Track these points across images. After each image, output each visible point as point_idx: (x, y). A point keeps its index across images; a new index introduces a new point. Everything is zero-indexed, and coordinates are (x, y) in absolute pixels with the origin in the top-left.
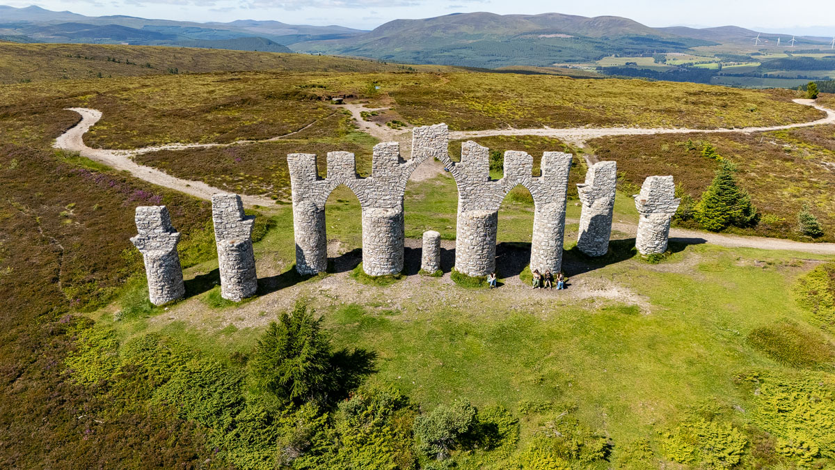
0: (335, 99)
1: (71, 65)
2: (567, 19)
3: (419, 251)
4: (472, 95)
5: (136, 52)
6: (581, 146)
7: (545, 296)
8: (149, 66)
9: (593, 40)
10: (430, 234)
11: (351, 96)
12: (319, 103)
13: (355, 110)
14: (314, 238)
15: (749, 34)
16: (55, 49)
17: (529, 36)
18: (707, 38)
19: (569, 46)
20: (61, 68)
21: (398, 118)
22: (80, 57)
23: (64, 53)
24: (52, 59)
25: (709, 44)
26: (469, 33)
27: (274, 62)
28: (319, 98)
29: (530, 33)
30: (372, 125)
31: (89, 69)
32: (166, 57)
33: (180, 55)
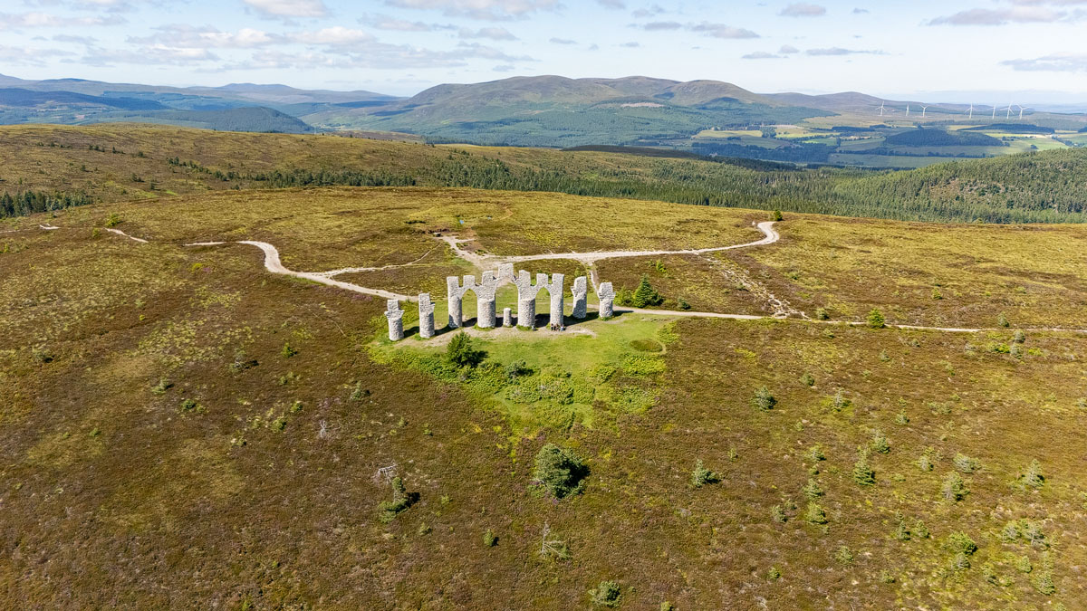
0: (436, 233)
1: (45, 156)
2: (655, 84)
3: (502, 319)
4: (528, 227)
5: (122, 138)
6: (591, 265)
7: (555, 333)
8: (141, 155)
9: (687, 110)
10: (507, 310)
11: (445, 230)
12: (424, 236)
13: (452, 241)
14: (458, 312)
15: (874, 102)
16: (21, 136)
17: (610, 105)
18: (824, 108)
19: (659, 117)
20: (33, 161)
21: (481, 247)
22: (53, 145)
23: (32, 141)
24: (20, 149)
25: (826, 114)
26: (534, 101)
27: (296, 147)
28: (424, 232)
29: (611, 102)
30: (465, 252)
31: (69, 161)
32: (160, 143)
33: (178, 140)
